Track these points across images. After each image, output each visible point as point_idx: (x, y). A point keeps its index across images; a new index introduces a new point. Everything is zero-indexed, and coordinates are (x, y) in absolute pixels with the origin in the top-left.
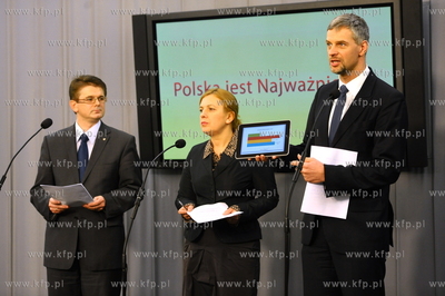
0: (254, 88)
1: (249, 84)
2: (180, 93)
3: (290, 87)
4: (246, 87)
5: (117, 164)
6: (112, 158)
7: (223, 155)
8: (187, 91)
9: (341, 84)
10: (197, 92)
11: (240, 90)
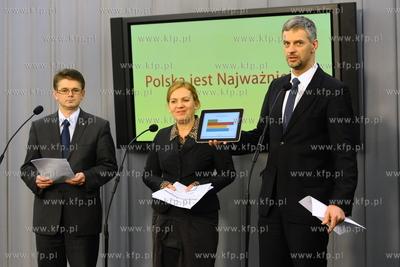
0: (214, 80)
1: (210, 77)
2: (151, 84)
3: (245, 80)
4: (207, 80)
5: (95, 145)
6: (90, 141)
7: (188, 137)
8: (157, 83)
9: (293, 77)
10: (166, 84)
11: (202, 82)
